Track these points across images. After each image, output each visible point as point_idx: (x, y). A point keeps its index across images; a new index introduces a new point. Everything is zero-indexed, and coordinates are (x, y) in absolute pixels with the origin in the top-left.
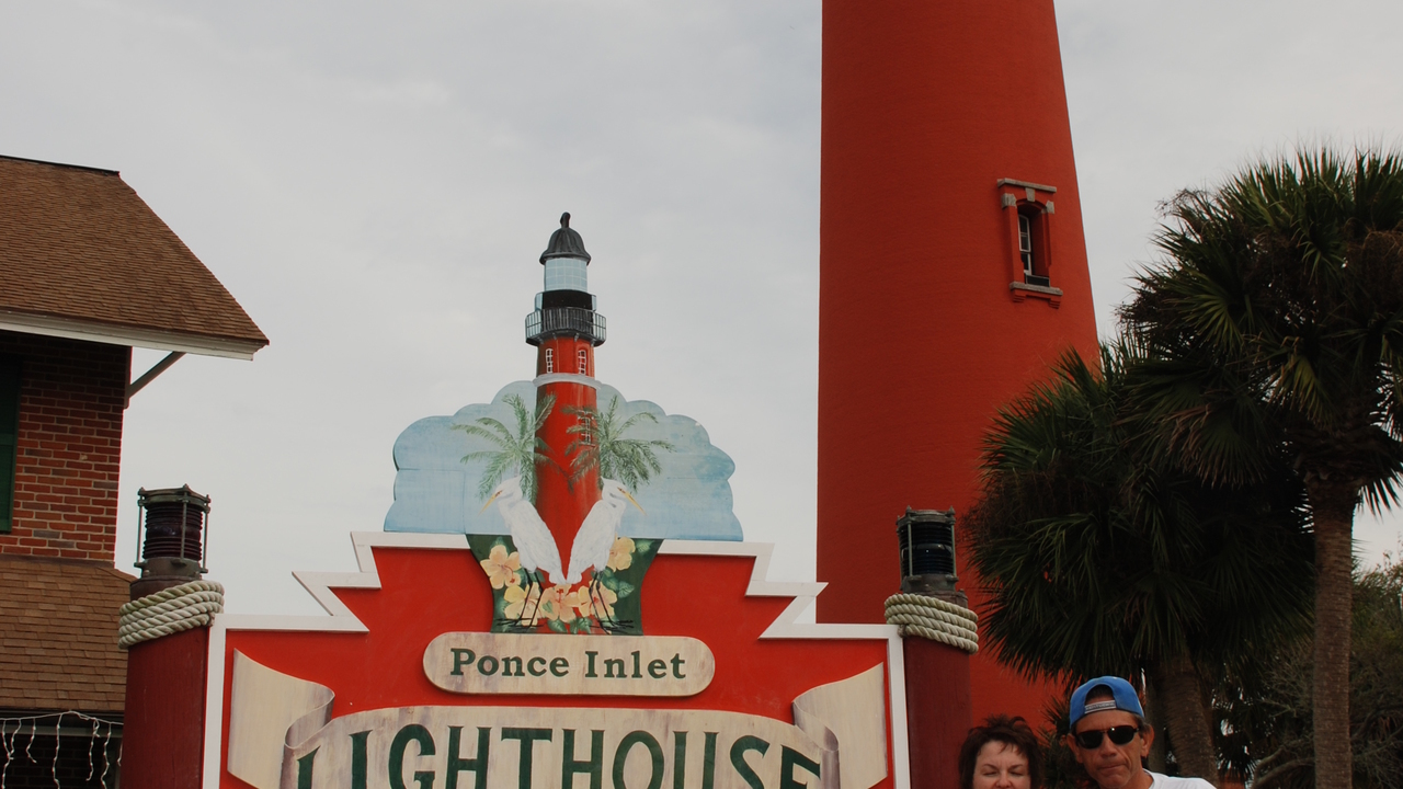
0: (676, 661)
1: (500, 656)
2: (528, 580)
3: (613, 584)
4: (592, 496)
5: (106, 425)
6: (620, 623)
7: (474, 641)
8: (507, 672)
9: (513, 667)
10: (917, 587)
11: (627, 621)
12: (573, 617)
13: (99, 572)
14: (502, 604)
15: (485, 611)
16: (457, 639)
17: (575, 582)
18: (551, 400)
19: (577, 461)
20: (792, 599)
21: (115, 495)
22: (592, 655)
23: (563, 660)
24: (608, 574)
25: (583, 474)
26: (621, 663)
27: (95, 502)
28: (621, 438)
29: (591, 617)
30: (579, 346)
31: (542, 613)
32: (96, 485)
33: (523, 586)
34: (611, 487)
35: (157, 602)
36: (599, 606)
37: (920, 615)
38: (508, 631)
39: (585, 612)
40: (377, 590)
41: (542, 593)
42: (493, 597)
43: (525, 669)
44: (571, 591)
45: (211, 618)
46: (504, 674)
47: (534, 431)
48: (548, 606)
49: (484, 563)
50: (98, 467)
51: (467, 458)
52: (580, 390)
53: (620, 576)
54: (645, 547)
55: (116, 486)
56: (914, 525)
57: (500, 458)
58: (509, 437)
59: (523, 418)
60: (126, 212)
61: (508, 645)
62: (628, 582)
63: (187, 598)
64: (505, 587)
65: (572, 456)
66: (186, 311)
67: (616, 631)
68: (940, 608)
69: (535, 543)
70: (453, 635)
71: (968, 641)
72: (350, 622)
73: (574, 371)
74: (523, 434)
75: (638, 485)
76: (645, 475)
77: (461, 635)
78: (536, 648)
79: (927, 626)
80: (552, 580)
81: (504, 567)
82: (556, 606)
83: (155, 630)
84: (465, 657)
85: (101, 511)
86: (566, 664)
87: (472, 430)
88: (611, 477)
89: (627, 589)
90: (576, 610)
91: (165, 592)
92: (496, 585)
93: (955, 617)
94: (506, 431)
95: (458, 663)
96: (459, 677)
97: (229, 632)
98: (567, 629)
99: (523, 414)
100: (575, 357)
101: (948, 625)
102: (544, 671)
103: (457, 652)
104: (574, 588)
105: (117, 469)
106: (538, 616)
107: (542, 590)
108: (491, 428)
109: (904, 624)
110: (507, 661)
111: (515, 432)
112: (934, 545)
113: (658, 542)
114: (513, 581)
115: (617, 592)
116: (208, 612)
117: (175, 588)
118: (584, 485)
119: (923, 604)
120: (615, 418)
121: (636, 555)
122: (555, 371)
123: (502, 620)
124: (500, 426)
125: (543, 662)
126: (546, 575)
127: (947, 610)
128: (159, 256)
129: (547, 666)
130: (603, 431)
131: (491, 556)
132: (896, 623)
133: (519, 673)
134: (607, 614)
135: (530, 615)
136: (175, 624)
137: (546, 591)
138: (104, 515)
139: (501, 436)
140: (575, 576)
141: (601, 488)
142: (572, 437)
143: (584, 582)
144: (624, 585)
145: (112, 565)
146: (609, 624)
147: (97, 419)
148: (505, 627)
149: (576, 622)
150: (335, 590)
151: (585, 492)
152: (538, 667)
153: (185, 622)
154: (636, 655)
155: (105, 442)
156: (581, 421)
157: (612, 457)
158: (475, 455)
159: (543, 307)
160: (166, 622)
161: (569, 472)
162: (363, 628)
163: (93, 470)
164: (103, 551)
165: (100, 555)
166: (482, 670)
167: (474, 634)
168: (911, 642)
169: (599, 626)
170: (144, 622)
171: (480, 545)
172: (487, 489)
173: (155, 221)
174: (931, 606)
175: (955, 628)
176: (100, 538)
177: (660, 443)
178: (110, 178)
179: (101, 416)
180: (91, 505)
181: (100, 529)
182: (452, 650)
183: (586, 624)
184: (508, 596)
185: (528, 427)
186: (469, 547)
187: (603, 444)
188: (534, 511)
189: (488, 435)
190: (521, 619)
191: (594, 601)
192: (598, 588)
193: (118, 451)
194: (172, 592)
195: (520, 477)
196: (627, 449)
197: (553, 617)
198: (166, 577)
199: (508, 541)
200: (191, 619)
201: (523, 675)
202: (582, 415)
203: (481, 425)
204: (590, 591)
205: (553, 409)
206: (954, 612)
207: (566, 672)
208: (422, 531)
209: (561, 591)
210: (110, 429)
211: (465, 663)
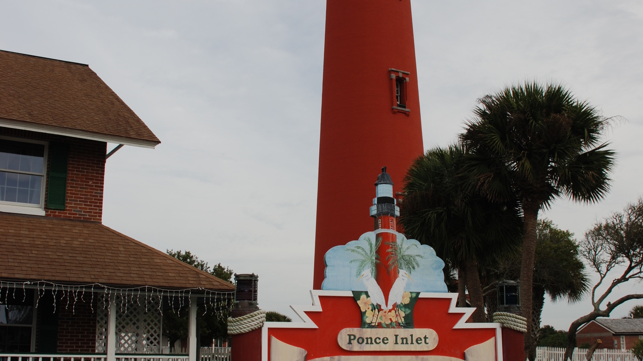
0: (425, 338)
1: (365, 337)
2: (374, 308)
3: (403, 309)
4: (396, 276)
5: (99, 171)
6: (406, 324)
7: (355, 331)
8: (367, 343)
9: (369, 340)
10: (507, 310)
11: (409, 323)
12: (390, 322)
13: (97, 225)
14: (365, 317)
15: (359, 320)
16: (349, 331)
17: (390, 309)
18: (381, 239)
19: (390, 263)
20: (464, 313)
21: (102, 197)
22: (396, 336)
23: (387, 338)
24: (402, 305)
25: (392, 268)
26: (406, 339)
27: (95, 199)
28: (406, 254)
29: (396, 322)
30: (390, 218)
31: (379, 320)
32: (95, 193)
33: (372, 310)
34: (402, 272)
35: (245, 319)
36: (399, 317)
37: (509, 320)
38: (367, 328)
39: (394, 321)
40: (320, 312)
41: (379, 313)
42: (362, 314)
43: (373, 342)
44: (389, 312)
45: (263, 324)
46: (366, 344)
47: (375, 251)
48: (381, 318)
49: (358, 302)
50: (96, 186)
51: (351, 261)
52: (391, 235)
53: (406, 306)
54: (414, 295)
55: (102, 193)
56: (506, 286)
57: (363, 262)
58: (366, 254)
59: (371, 246)
60: (95, 83)
61: (368, 333)
62: (409, 308)
63: (256, 317)
64: (366, 311)
65: (388, 260)
66: (129, 129)
67: (405, 327)
68: (516, 318)
69: (376, 294)
70: (348, 329)
71: (523, 329)
72: (311, 324)
73: (389, 228)
74: (371, 252)
75: (412, 272)
76: (414, 268)
77: (351, 329)
78: (377, 334)
79: (511, 324)
80: (382, 308)
81: (365, 303)
82: (384, 318)
83: (245, 330)
84: (352, 337)
85: (97, 203)
86: (387, 339)
87: (353, 251)
88: (402, 269)
89: (408, 311)
90: (391, 319)
91: (248, 315)
92: (363, 310)
93: (521, 321)
94: (365, 251)
95: (350, 340)
96: (351, 345)
97: (269, 328)
98: (388, 326)
99: (371, 245)
100: (389, 222)
101: (519, 324)
102: (380, 342)
103: (350, 336)
104: (390, 311)
105: (103, 187)
106: (377, 322)
107: (379, 312)
108: (360, 250)
109: (503, 323)
110: (367, 338)
111: (368, 252)
112: (512, 294)
113: (418, 293)
114: (369, 308)
115: (405, 312)
116: (262, 322)
117: (251, 314)
118: (393, 272)
119: (510, 317)
120: (403, 246)
121: (411, 298)
122: (382, 228)
123: (365, 323)
124: (363, 249)
125: (380, 339)
126: (380, 306)
127: (519, 319)
128: (113, 104)
129: (381, 341)
130: (399, 251)
131: (361, 299)
132: (499, 322)
133: (372, 343)
134: (401, 320)
135: (375, 321)
136: (252, 327)
137: (380, 312)
138: (98, 204)
139: (364, 253)
140: (390, 307)
141: (399, 273)
142: (388, 253)
143: (393, 309)
144: (407, 310)
145: (101, 223)
146: (402, 324)
147: (96, 168)
148: (366, 326)
149: (391, 324)
150: (305, 312)
151: (393, 274)
152: (378, 341)
153: (255, 326)
154: (412, 336)
155: (98, 177)
156: (392, 247)
157: (402, 261)
158: (354, 261)
159: (377, 203)
160: (249, 327)
161: (387, 267)
162: (315, 326)
163: (94, 187)
164: (98, 218)
165: (97, 219)
166: (358, 342)
167: (355, 329)
168: (504, 329)
169: (399, 325)
170: (240, 326)
171: (357, 295)
172: (359, 274)
173: (107, 88)
174: (513, 317)
175: (521, 325)
176: (96, 213)
177: (419, 256)
178: (86, 67)
179: (97, 167)
180: (93, 200)
181: (96, 210)
182: (348, 335)
183: (394, 324)
184: (367, 314)
185: (373, 250)
186: (352, 296)
187: (399, 256)
188: (376, 282)
189: (359, 253)
190: (372, 323)
191: (397, 316)
192: (398, 311)
193: (103, 180)
194: (251, 315)
195: (370, 269)
196: (407, 258)
197: (383, 322)
198: (247, 309)
199: (366, 293)
200: (258, 325)
201: (373, 344)
202: (391, 245)
203: (356, 249)
204: (396, 312)
205: (382, 243)
206: (521, 319)
207: (388, 343)
208: (336, 290)
209: (385, 312)
210: (100, 172)
211: (353, 340)
